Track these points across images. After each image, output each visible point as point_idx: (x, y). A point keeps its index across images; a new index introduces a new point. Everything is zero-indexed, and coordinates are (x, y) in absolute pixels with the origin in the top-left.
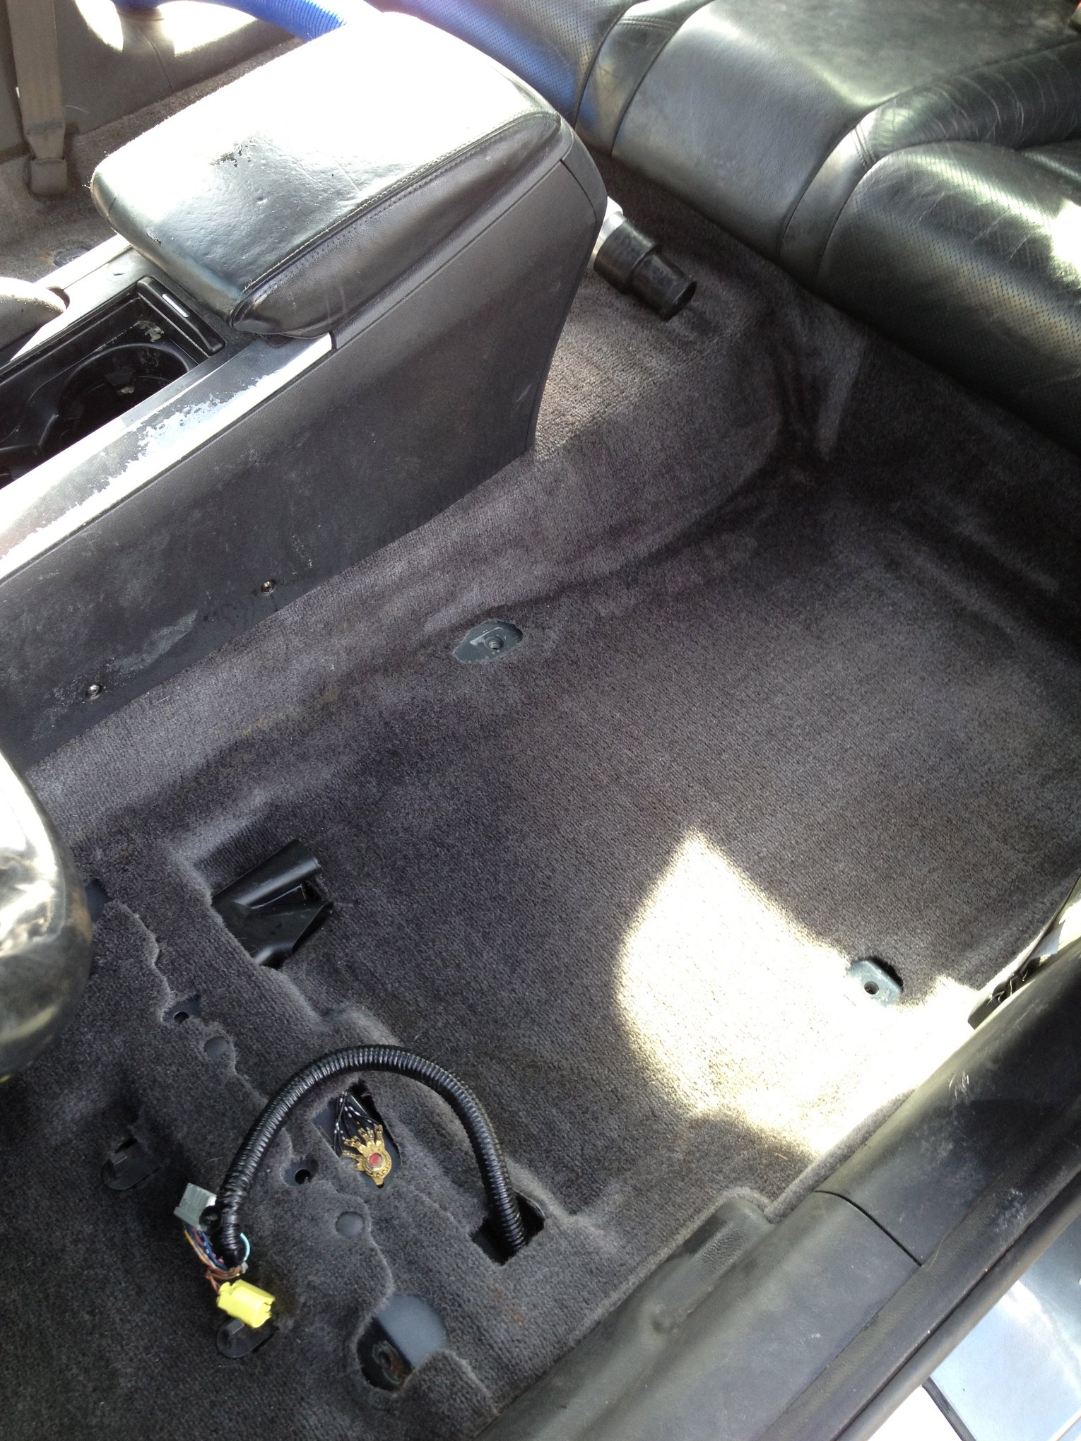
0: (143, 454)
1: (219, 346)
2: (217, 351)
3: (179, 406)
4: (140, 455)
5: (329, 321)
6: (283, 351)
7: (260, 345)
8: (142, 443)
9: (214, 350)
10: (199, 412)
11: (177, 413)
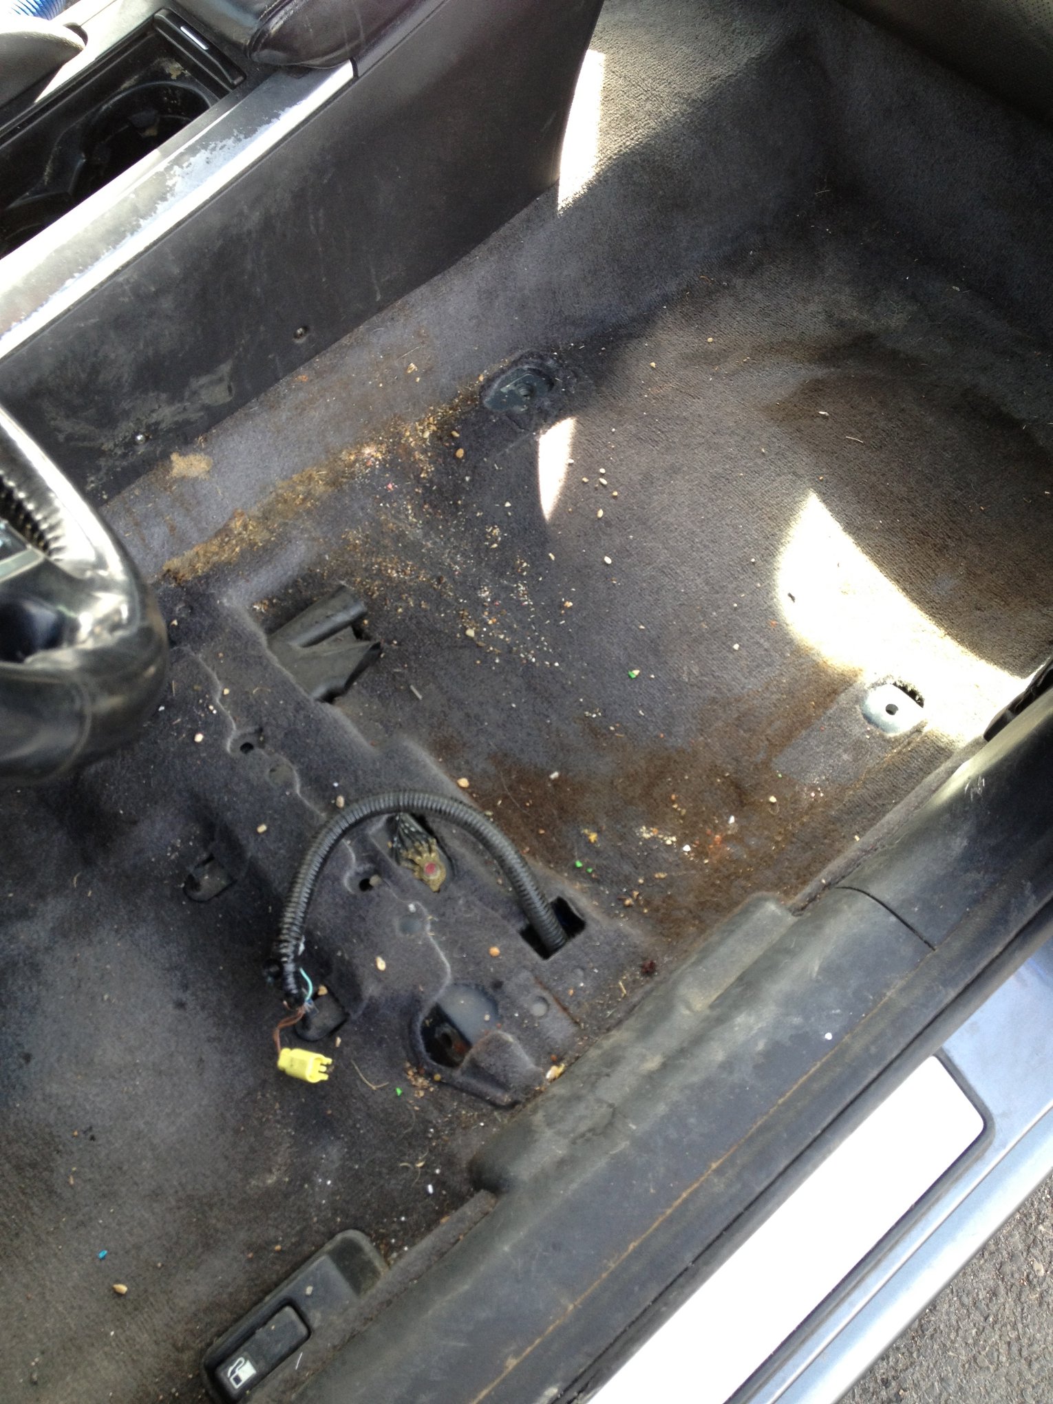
0: (172, 195)
1: (240, 79)
2: (239, 84)
3: (204, 144)
4: (168, 195)
5: (347, 48)
6: (303, 82)
7: (281, 76)
8: (170, 183)
9: (235, 83)
10: (225, 149)
11: (203, 151)
